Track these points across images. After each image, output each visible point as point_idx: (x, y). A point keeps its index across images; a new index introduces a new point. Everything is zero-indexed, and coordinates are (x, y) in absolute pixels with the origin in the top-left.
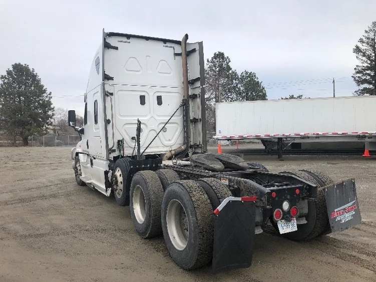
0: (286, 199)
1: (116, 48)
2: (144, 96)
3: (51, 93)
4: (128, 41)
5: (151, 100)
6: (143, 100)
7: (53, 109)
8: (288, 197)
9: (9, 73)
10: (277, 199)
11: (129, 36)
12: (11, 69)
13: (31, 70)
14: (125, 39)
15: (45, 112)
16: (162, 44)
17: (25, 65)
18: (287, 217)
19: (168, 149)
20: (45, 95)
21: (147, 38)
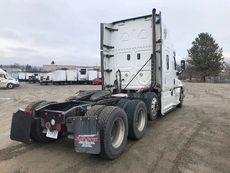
0: (53, 118)
1: (117, 30)
2: (130, 55)
3: (222, 48)
4: (124, 24)
5: (134, 57)
6: (129, 57)
7: (223, 59)
8: (54, 117)
9: (197, 40)
10: (48, 116)
11: (124, 21)
12: (198, 37)
13: (210, 35)
14: (122, 23)
15: (217, 61)
16: (144, 19)
17: (206, 33)
18: (53, 129)
19: (141, 87)
20: (218, 50)
21: (134, 19)
